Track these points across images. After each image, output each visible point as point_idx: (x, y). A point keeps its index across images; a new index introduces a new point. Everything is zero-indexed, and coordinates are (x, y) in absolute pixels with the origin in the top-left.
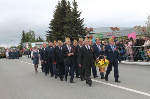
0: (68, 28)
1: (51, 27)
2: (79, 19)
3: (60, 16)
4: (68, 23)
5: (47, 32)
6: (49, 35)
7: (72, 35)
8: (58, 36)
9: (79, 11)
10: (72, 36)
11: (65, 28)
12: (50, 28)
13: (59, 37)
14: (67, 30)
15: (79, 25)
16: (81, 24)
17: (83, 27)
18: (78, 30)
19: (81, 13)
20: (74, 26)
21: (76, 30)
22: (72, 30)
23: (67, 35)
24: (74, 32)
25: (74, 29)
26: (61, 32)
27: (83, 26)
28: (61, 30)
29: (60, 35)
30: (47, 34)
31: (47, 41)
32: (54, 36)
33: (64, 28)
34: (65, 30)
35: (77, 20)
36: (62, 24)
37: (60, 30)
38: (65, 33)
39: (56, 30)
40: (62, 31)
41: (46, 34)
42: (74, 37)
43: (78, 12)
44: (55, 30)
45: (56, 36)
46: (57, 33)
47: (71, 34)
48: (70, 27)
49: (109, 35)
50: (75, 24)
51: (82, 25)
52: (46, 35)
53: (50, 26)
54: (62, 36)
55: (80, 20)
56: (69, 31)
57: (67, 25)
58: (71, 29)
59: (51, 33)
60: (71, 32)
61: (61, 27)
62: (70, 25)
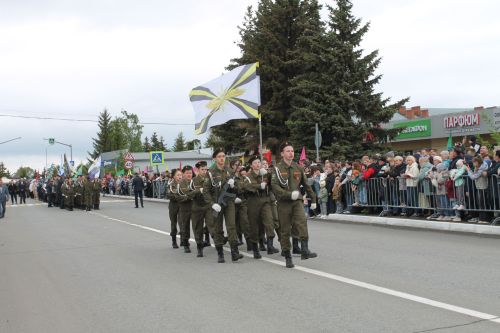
0: (314, 89)
2: (358, 54)
3: (274, 43)
7: (334, 116)
9: (358, 21)
10: (333, 123)
11: (296, 91)
13: (268, 124)
14: (307, 96)
17: (374, 86)
19: (365, 30)
20: (340, 82)
22: (333, 97)
23: (311, 116)
24: (339, 103)
25: (342, 91)
26: (275, 109)
27: (375, 81)
28: (277, 99)
29: (272, 117)
31: (211, 143)
33: (291, 89)
34: (298, 97)
35: (351, 58)
36: (280, 74)
37: (274, 98)
40: (281, 102)
42: (342, 125)
43: (355, 25)
47: (329, 115)
48: (320, 86)
51: (371, 78)
55: (362, 57)
56: (318, 102)
57: (307, 78)
58: (328, 92)
60: (325, 104)
61: (279, 85)
62: (324, 76)
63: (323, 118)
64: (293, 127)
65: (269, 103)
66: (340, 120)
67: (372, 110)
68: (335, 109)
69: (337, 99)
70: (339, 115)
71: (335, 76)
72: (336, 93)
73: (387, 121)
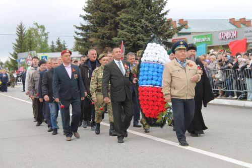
0: (130, 19)
1: (88, 16)
4: (130, 6)
5: (77, 28)
6: (82, 34)
7: (139, 35)
8: (103, 38)
10: (139, 40)
11: (120, 19)
12: (85, 18)
13: (105, 39)
14: (126, 23)
15: (155, 11)
16: (161, 9)
17: (165, 16)
18: (152, 23)
20: (143, 15)
21: (147, 23)
22: (139, 24)
23: (126, 35)
24: (142, 28)
25: (143, 21)
26: (110, 29)
27: (166, 13)
28: (111, 24)
29: (108, 35)
30: (78, 34)
31: (76, 50)
32: (95, 37)
33: (117, 18)
34: (121, 23)
36: (113, 9)
37: (109, 23)
38: (120, 31)
39: (99, 24)
40: (113, 26)
41: (76, 32)
44: (97, 23)
45: (99, 37)
46: (101, 31)
47: (136, 34)
48: (133, 17)
49: (227, 38)
50: (146, 10)
51: (162, 12)
52: (76, 35)
53: (85, 14)
54: (115, 39)
56: (131, 26)
57: (127, 12)
58: (137, 20)
59: (86, 31)
60: (135, 28)
61: (112, 15)
62: (134, 11)
63: (132, 37)
64: (116, 41)
65: (107, 26)
66: (142, 37)
67: (162, 31)
68: (139, 31)
69: (141, 25)
70: (141, 35)
71: (140, 11)
72: (141, 21)
73: (172, 38)
